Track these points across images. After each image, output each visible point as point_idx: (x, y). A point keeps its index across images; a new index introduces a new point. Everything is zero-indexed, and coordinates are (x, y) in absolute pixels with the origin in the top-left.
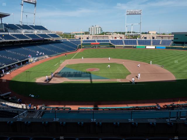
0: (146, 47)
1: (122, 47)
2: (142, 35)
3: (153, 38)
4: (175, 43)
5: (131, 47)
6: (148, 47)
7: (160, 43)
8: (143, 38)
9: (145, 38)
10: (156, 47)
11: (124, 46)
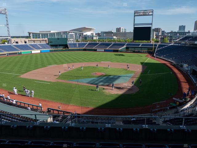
0: (31, 51)
1: (5, 54)
2: (13, 40)
3: (26, 42)
4: (52, 46)
5: (16, 53)
6: (33, 52)
7: (41, 47)
8: (14, 42)
9: (17, 42)
10: (41, 51)
11: (7, 53)
